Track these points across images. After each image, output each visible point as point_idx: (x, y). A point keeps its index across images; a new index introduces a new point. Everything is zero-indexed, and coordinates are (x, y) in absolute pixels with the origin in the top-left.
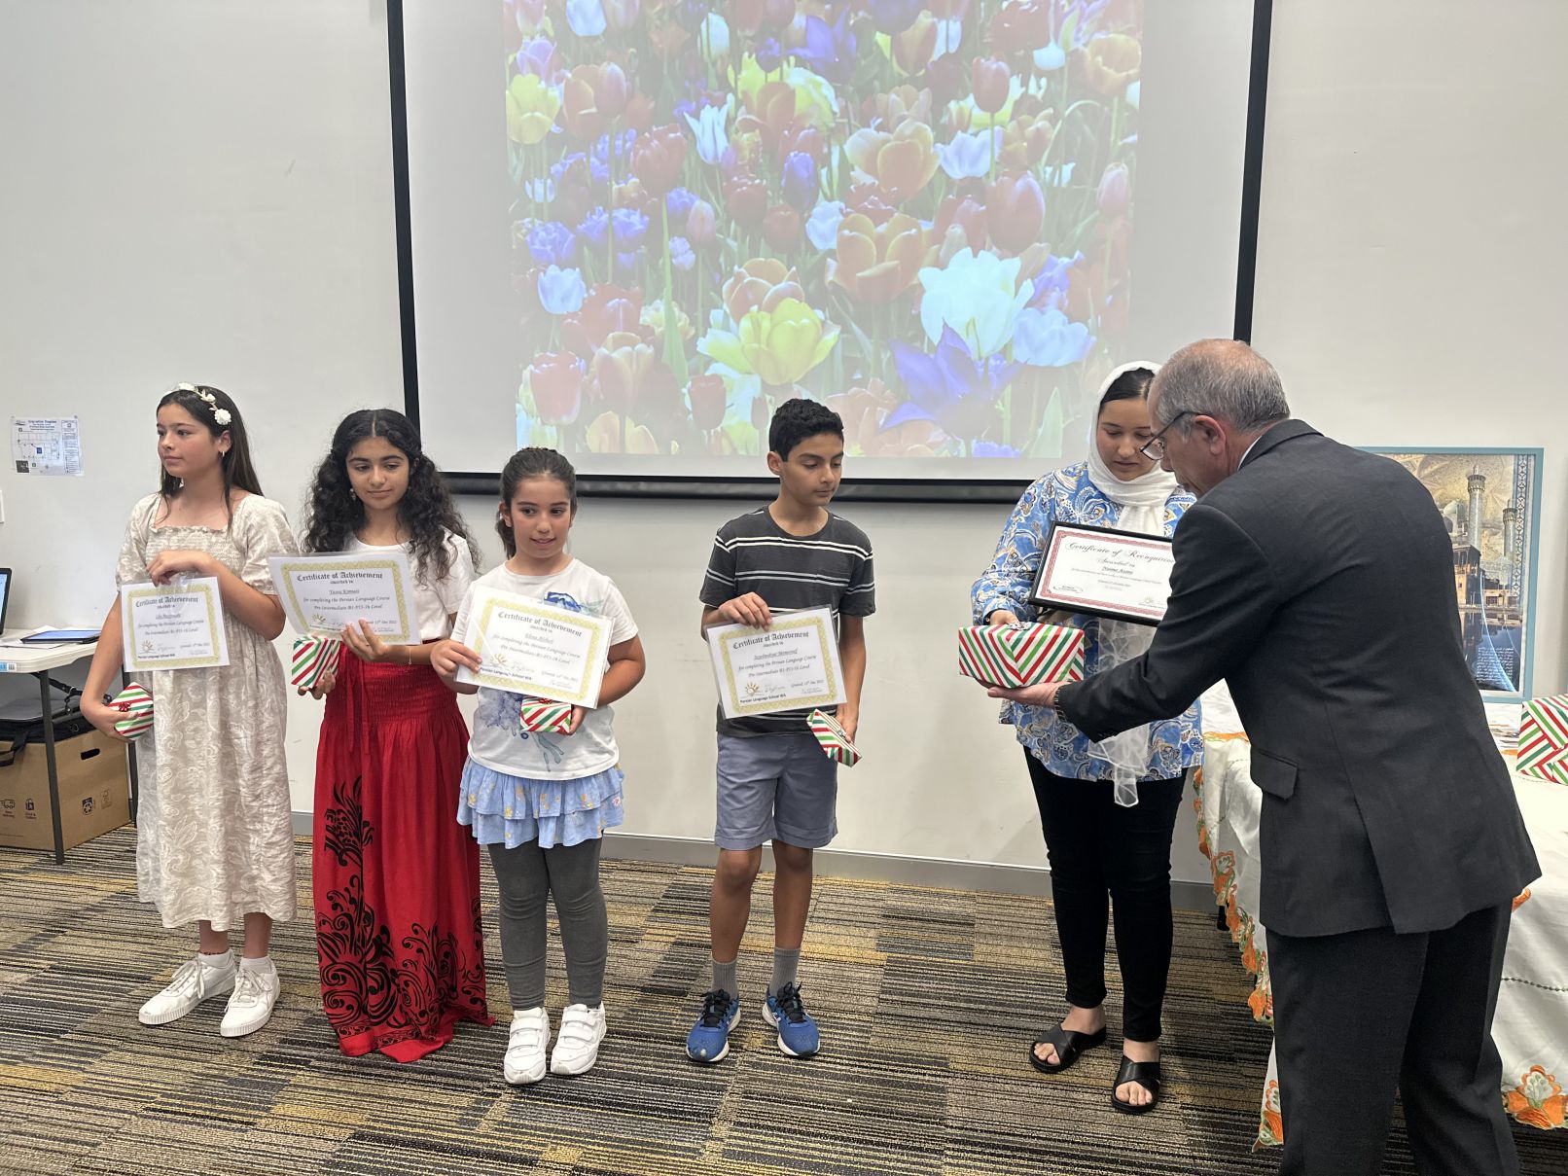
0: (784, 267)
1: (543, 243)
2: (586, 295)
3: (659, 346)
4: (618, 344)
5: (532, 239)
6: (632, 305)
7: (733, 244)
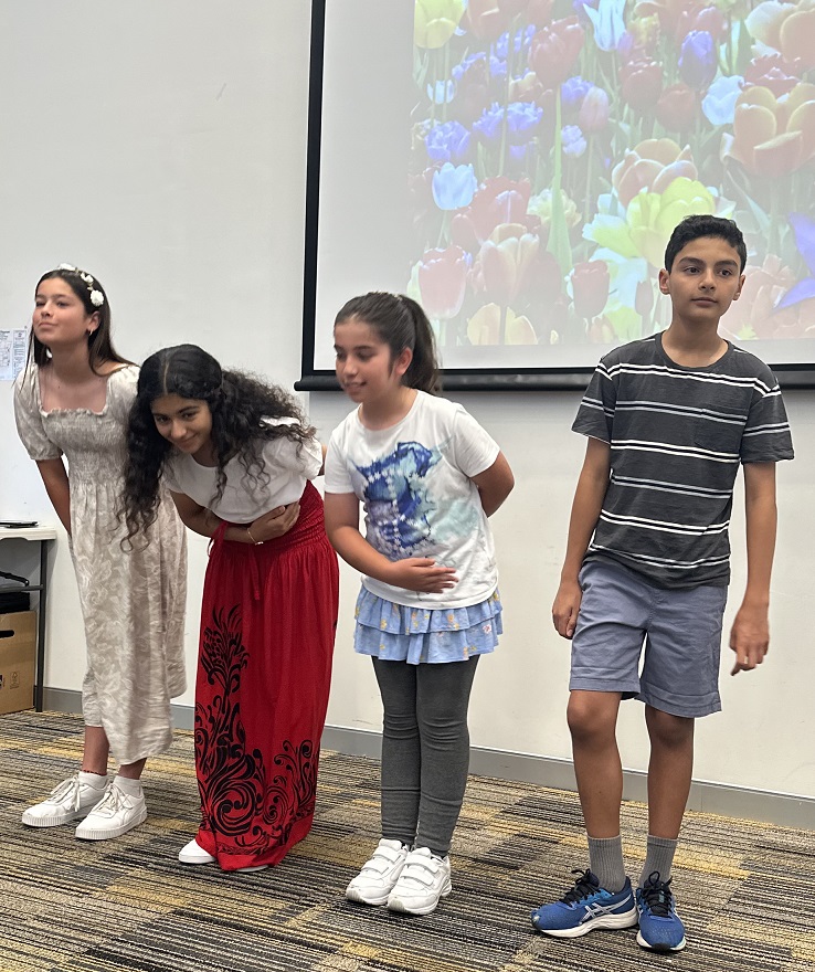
0: (676, 146)
1: (440, 143)
2: (476, 190)
3: (544, 235)
4: (504, 236)
5: (430, 140)
6: (520, 196)
7: (626, 128)
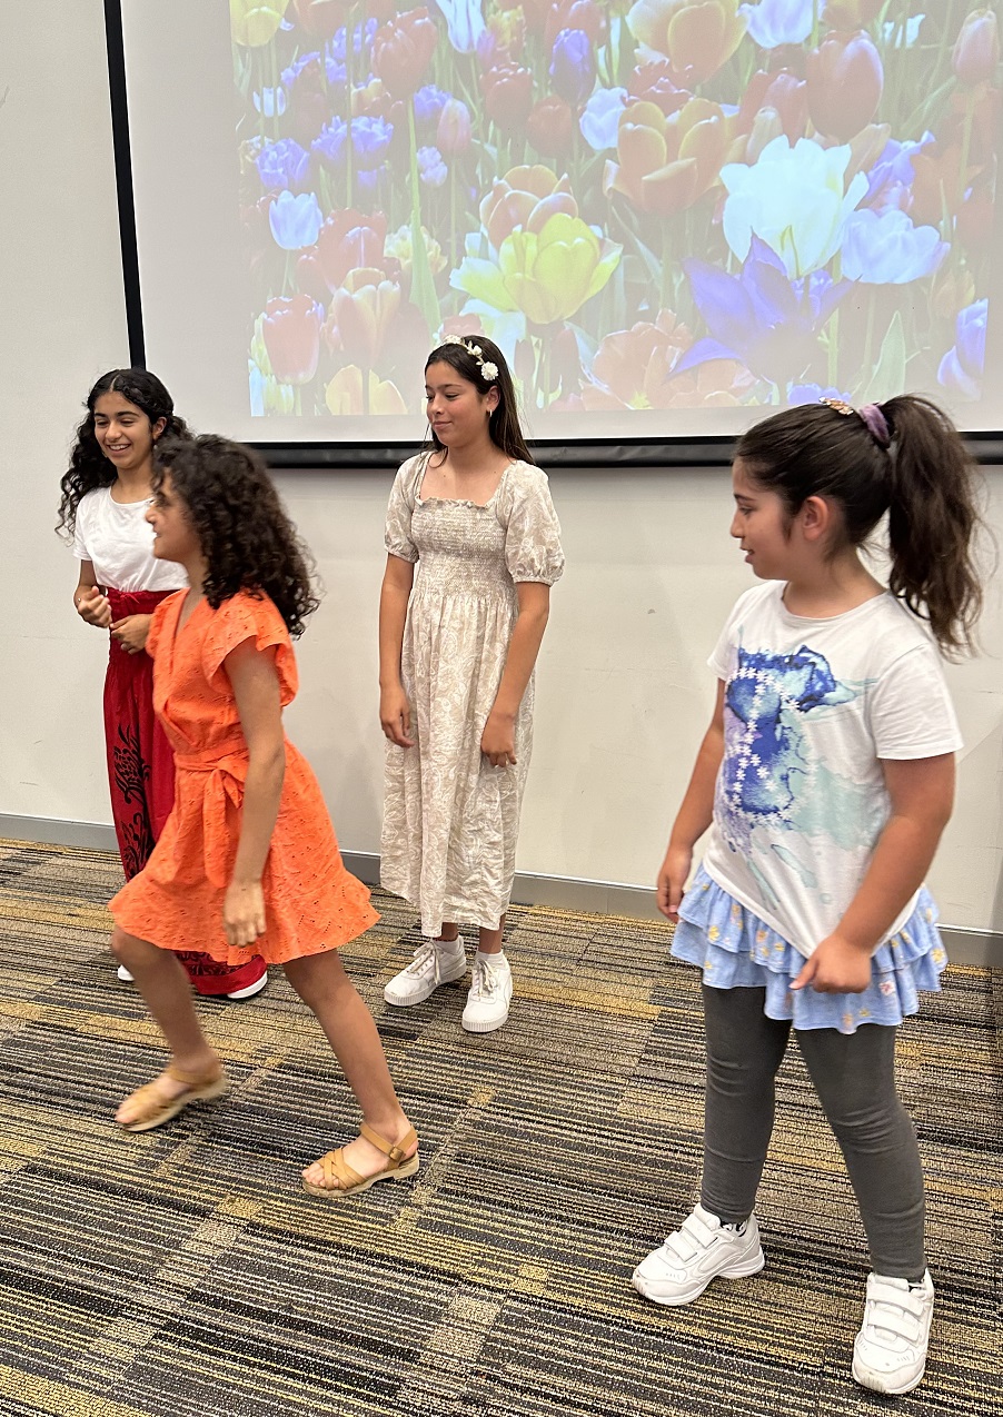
0: (553, 174)
1: (274, 166)
2: (322, 225)
3: (406, 282)
4: (359, 283)
5: (262, 161)
6: (374, 235)
7: (492, 151)
